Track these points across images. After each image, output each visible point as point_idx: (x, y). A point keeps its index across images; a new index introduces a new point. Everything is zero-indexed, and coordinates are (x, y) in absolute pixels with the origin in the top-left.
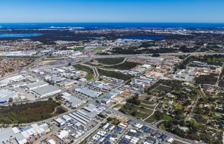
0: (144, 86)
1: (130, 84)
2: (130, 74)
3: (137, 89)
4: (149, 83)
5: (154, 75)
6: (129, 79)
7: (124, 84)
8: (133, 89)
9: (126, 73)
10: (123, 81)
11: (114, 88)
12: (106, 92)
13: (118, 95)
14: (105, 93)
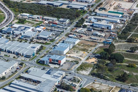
0: (112, 27)
1: (85, 26)
2: (74, 6)
3: (103, 35)
4: (118, 21)
5: (119, 7)
6: (77, 16)
7: (72, 26)
8: (96, 35)
9: (64, 7)
10: (68, 21)
11: (57, 35)
12: (46, 44)
13: (74, 47)
14: (47, 46)
